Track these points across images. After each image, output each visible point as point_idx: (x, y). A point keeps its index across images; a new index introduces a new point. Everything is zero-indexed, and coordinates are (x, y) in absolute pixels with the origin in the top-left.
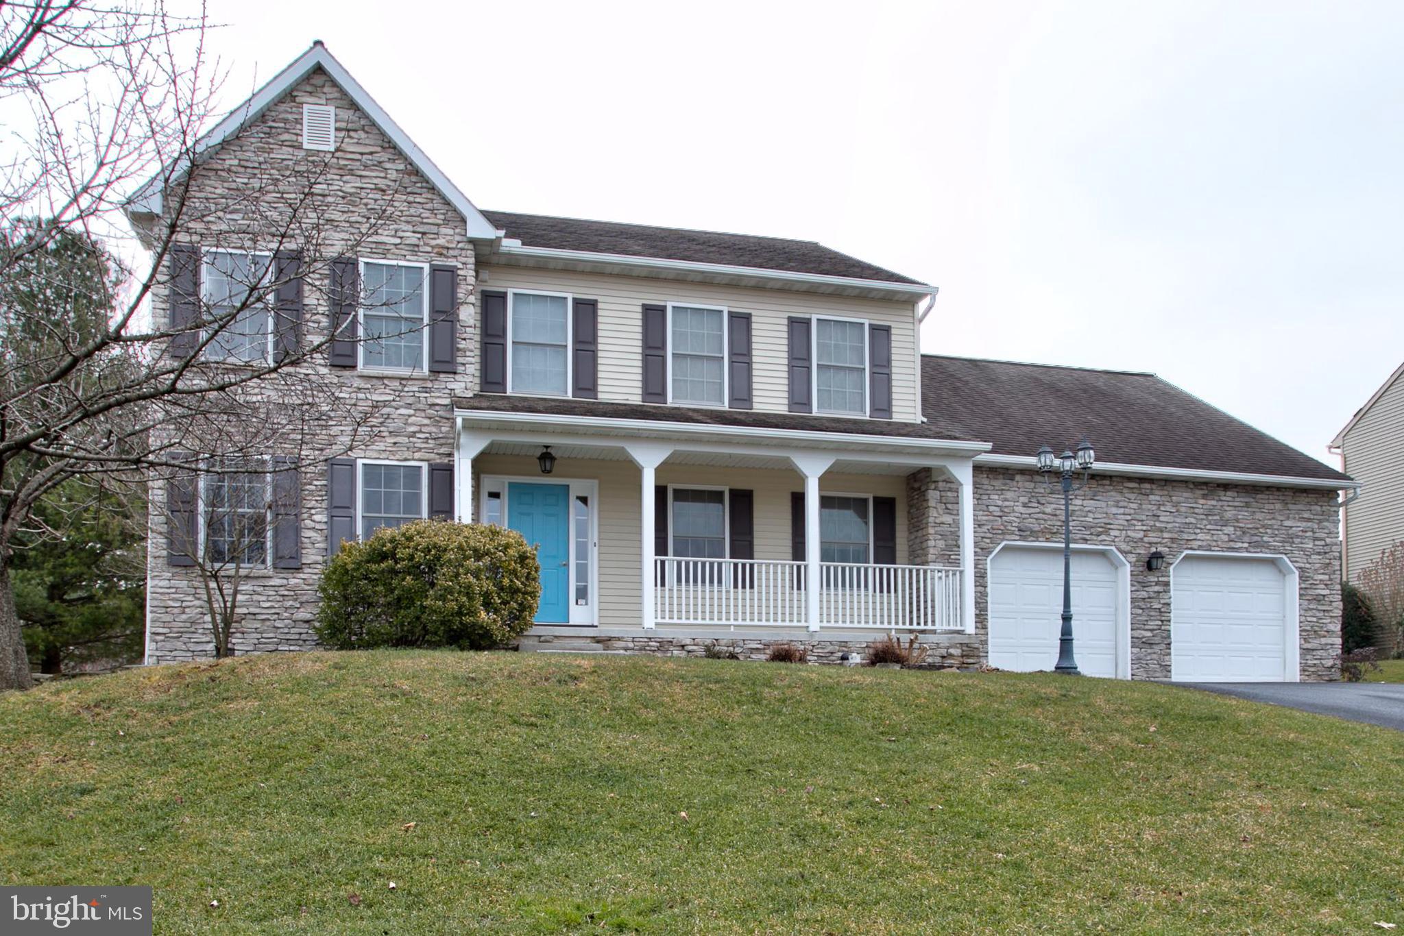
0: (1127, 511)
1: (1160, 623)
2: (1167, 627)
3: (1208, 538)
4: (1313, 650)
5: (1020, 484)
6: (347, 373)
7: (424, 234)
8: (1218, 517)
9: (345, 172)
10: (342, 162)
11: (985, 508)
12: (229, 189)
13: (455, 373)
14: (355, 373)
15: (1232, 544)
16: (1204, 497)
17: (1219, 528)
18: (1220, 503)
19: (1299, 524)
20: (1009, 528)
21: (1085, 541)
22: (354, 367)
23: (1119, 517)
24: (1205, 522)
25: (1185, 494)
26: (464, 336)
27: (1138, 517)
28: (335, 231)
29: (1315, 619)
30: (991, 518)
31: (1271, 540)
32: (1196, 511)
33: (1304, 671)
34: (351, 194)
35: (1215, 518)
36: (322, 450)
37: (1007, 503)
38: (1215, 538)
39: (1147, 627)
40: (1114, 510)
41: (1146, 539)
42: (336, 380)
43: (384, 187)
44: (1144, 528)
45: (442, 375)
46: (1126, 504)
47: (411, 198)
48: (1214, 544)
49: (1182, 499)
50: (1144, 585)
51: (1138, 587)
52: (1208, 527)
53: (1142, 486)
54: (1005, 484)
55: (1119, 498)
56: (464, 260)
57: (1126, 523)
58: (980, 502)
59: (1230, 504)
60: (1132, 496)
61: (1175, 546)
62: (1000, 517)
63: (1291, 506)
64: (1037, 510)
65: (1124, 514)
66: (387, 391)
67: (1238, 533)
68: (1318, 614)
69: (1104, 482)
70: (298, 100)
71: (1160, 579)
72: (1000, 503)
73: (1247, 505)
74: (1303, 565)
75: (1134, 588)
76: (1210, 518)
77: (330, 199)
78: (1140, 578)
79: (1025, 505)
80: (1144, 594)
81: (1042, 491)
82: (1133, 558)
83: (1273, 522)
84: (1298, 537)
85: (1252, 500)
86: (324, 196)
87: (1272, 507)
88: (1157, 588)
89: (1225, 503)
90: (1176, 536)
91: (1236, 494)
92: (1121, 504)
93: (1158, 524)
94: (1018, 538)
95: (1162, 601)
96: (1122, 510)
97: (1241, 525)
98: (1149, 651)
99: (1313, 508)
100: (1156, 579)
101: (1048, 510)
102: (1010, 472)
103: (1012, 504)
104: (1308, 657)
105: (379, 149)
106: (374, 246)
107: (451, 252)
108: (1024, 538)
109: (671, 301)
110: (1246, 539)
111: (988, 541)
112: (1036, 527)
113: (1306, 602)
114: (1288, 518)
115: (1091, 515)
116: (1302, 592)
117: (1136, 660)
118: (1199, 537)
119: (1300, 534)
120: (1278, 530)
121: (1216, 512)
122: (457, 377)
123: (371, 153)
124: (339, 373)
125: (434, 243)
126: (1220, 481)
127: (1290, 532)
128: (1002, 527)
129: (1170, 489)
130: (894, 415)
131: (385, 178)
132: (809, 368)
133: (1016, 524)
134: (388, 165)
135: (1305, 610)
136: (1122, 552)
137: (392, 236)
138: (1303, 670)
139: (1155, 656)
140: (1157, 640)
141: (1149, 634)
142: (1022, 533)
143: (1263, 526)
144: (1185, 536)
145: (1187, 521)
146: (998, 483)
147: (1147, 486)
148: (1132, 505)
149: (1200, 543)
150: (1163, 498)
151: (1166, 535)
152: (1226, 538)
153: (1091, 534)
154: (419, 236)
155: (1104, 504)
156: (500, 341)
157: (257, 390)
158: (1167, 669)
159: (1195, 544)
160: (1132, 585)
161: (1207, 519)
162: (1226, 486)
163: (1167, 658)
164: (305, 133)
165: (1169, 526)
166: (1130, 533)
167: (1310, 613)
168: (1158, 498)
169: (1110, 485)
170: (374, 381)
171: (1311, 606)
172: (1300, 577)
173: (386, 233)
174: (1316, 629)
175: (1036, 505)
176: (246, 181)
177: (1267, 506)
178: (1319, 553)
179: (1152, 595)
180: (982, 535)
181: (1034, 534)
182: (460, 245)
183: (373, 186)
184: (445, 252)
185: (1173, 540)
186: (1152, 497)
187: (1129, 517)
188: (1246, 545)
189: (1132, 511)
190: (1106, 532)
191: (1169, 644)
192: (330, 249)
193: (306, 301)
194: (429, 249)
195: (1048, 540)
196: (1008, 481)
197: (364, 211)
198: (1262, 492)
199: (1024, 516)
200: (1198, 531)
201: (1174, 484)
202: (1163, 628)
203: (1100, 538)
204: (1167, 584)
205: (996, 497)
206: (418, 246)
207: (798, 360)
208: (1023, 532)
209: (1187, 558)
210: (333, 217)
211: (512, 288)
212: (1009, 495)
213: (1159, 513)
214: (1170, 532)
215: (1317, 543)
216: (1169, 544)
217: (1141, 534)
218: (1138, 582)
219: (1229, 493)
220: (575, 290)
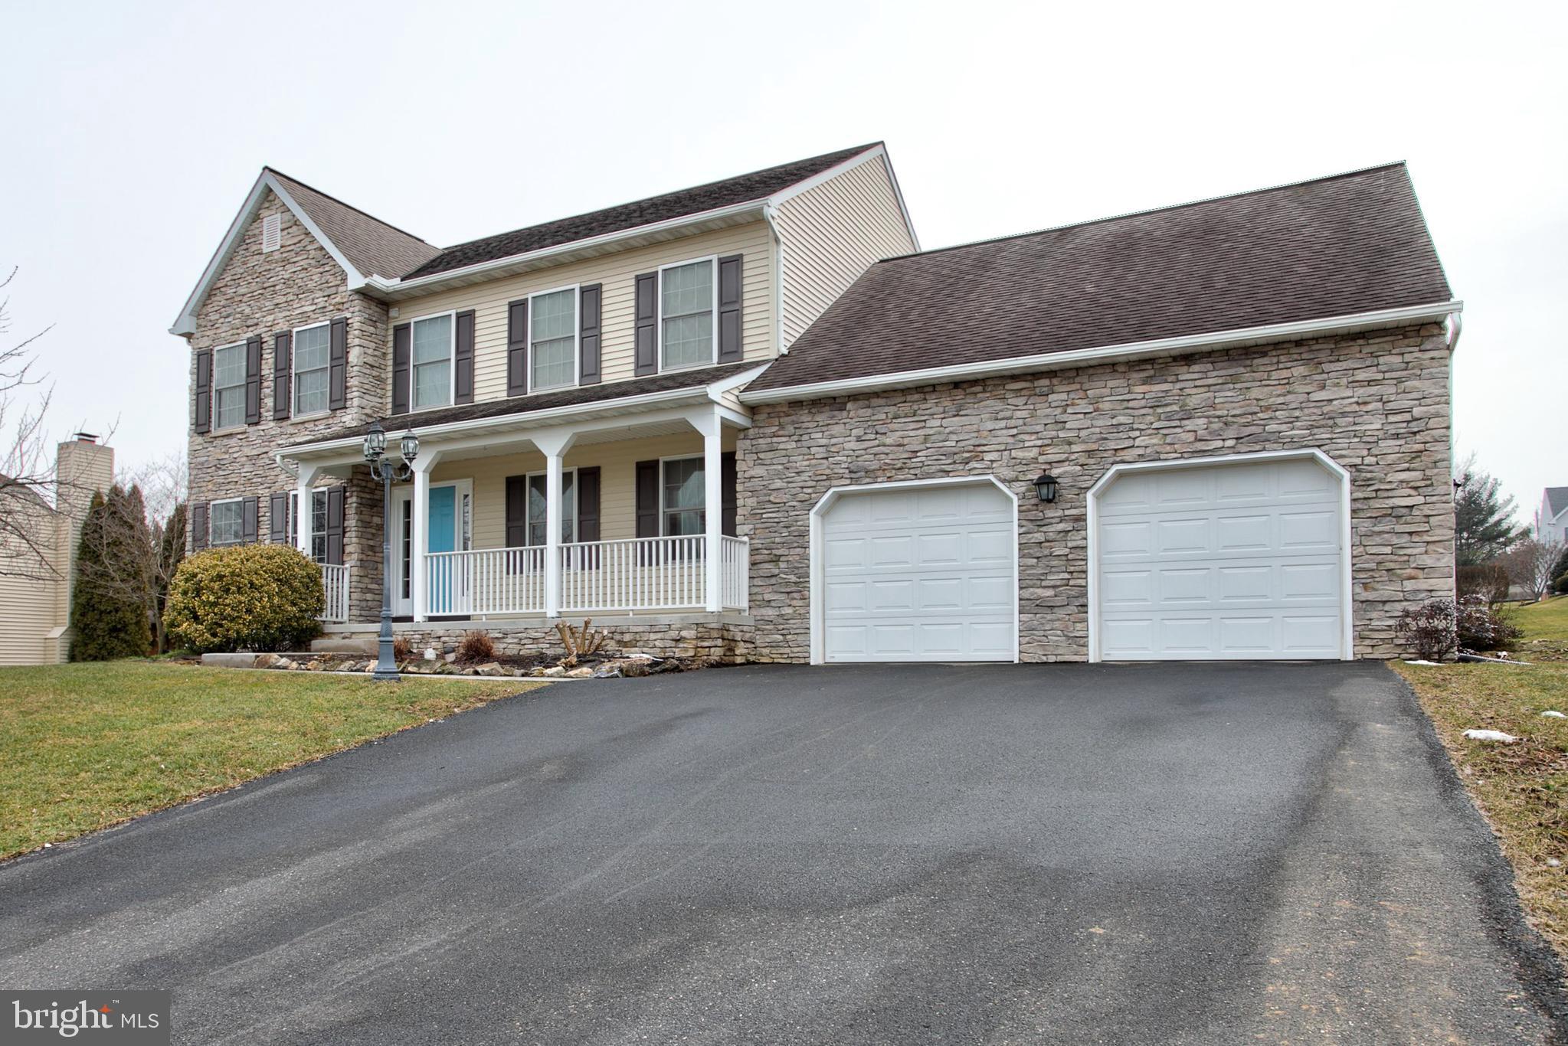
0: (1012, 423)
1: (1067, 576)
2: (1082, 582)
3: (1155, 441)
4: (1384, 602)
5: (852, 414)
6: (284, 424)
7: (329, 296)
8: (1175, 408)
9: (286, 262)
10: (285, 255)
11: (806, 451)
12: (227, 300)
13: (346, 408)
14: (289, 422)
15: (1200, 446)
16: (1145, 382)
17: (1177, 423)
18: (1179, 385)
19: (1349, 393)
20: (836, 471)
21: (947, 473)
22: (288, 418)
23: (999, 433)
24: (1150, 419)
25: (1111, 384)
26: (352, 375)
27: (1029, 429)
28: (280, 312)
29: (1388, 550)
30: (814, 461)
31: (1284, 427)
32: (1131, 404)
33: (1363, 638)
34: (288, 280)
35: (1168, 409)
36: (270, 488)
37: (833, 441)
38: (1169, 440)
39: (1044, 583)
40: (990, 425)
41: (1041, 459)
42: (279, 431)
43: (306, 266)
44: (1039, 443)
45: (338, 412)
46: (1008, 414)
47: (321, 270)
48: (1168, 448)
49: (1107, 391)
50: (1040, 523)
51: (1030, 525)
52: (1155, 425)
53: (1036, 383)
54: (833, 417)
55: (999, 405)
56: (351, 309)
57: (1011, 440)
58: (799, 445)
59: (1198, 383)
60: (1020, 401)
61: (1092, 461)
62: (827, 458)
63: (1326, 367)
64: (877, 442)
65: (1006, 428)
66: (307, 433)
67: (1215, 426)
68: (1395, 540)
69: (974, 389)
70: (261, 216)
71: (1067, 512)
72: (824, 442)
73: (1234, 379)
74: (1358, 461)
75: (1022, 530)
76: (1159, 410)
77: (278, 288)
78: (1032, 515)
79: (859, 439)
80: (1039, 537)
81: (884, 416)
82: (1021, 487)
83: (1290, 397)
84: (1344, 414)
85: (1242, 370)
86: (274, 286)
87: (1285, 374)
88: (1061, 526)
89: (1191, 384)
90: (1095, 447)
91: (1210, 366)
92: (1001, 415)
93: (1062, 434)
94: (848, 482)
95: (1070, 545)
96: (1003, 424)
97: (1219, 413)
98: (1049, 617)
99: (1381, 360)
100: (1060, 513)
101: (888, 441)
102: (838, 401)
103: (841, 440)
104: (1374, 615)
105: (303, 237)
106: (300, 316)
107: (346, 306)
108: (854, 481)
109: (531, 292)
110: (1231, 432)
111: (810, 491)
112: (875, 465)
113: (1368, 523)
114: (1323, 387)
115: (954, 437)
116: (1358, 505)
117: (1026, 631)
118: (1138, 442)
119: (1356, 408)
120: (1301, 409)
121: (1168, 400)
122: (348, 411)
123: (300, 242)
124: (281, 425)
125: (334, 301)
126: (1173, 353)
127: (1326, 409)
128: (828, 472)
129: (1085, 379)
130: (746, 356)
131: (307, 258)
132: (654, 326)
133: (846, 465)
134: (309, 248)
135: (1360, 539)
136: (1003, 481)
137: (312, 304)
138: (1360, 637)
139: (1057, 624)
140: (1058, 601)
141: (1050, 592)
142: (853, 475)
143: (1268, 408)
144: (1112, 445)
145: (1114, 422)
146: (821, 418)
147: (1045, 382)
148: (1019, 414)
149: (1141, 451)
150: (1072, 395)
151: (1075, 448)
152: (1191, 437)
153: (955, 463)
154: (326, 299)
155: (974, 420)
156: (405, 367)
157: (237, 449)
158: (1082, 642)
159: (1130, 454)
160: (1020, 526)
161: (1153, 415)
162: (1187, 358)
163: (1079, 626)
164: (265, 241)
165: (1083, 433)
166: (1014, 453)
167: (1378, 540)
168: (1064, 396)
169: (984, 391)
170: (300, 426)
171: (1376, 529)
172: (1353, 481)
173: (308, 303)
174: (1392, 565)
175: (873, 436)
176: (234, 290)
177: (1275, 375)
178: (1397, 436)
179: (1052, 536)
180: (801, 484)
181: (871, 474)
182: (351, 298)
183: (300, 268)
184: (340, 307)
185: (1090, 453)
186: (1051, 397)
187: (1015, 431)
188: (1230, 443)
189: (1021, 422)
190: (978, 456)
191: (1085, 606)
192: (278, 327)
193: (263, 373)
194: (332, 308)
195: (890, 479)
196: (836, 413)
197: (295, 290)
198: (1264, 354)
199: (858, 453)
200: (1137, 433)
201: (1091, 371)
202: (1072, 583)
203: (967, 467)
204: (1081, 519)
205: (820, 435)
206: (325, 307)
207: (645, 319)
208: (855, 474)
209: (1121, 476)
210: (278, 301)
211: (413, 316)
212: (837, 429)
213: (1064, 417)
214: (1084, 442)
215: (1392, 419)
216: (1082, 461)
217: (1034, 452)
218: (1031, 521)
219: (1196, 368)
220: (456, 305)
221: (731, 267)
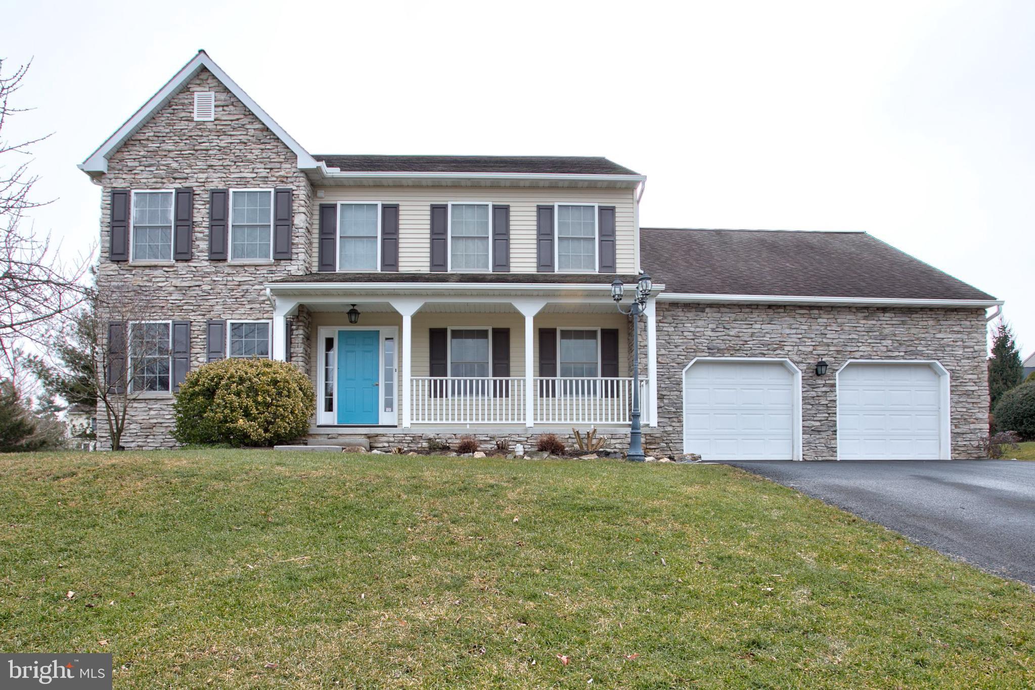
0: (799, 331)
1: (827, 415)
2: (833, 419)
3: (869, 349)
4: (963, 434)
5: (709, 315)
6: (220, 264)
7: (271, 169)
8: (878, 333)
9: (220, 133)
10: (219, 127)
11: (681, 334)
12: (148, 151)
13: (291, 260)
14: (226, 264)
15: (890, 354)
16: (865, 318)
17: (878, 341)
18: (879, 323)
19: (950, 336)
20: (700, 347)
21: (764, 355)
22: (225, 260)
23: (792, 336)
24: (866, 337)
25: (848, 317)
26: (297, 234)
27: (808, 336)
28: (214, 172)
29: (964, 410)
30: (685, 340)
31: (924, 349)
32: (858, 329)
33: (955, 450)
34: (224, 148)
35: (875, 334)
36: (204, 315)
37: (698, 329)
38: (875, 349)
39: (815, 419)
40: (788, 331)
41: (815, 352)
42: (214, 269)
43: (246, 141)
44: (814, 344)
45: (282, 262)
46: (797, 326)
47: (263, 147)
48: (875, 353)
49: (846, 321)
50: (814, 387)
51: (808, 388)
52: (869, 341)
53: (812, 312)
54: (697, 316)
55: (792, 321)
56: (297, 184)
57: (798, 340)
58: (676, 329)
59: (888, 322)
60: (803, 320)
61: (840, 356)
62: (693, 339)
63: (942, 323)
64: (724, 333)
65: (796, 334)
66: (246, 274)
67: (895, 345)
68: (967, 406)
69: (779, 310)
70: (191, 90)
71: (827, 382)
72: (692, 329)
73: (904, 323)
74: (954, 368)
75: (805, 390)
76: (870, 334)
77: (211, 152)
78: (810, 382)
79: (713, 330)
80: (814, 394)
81: (728, 319)
82: (804, 367)
83: (927, 335)
84: (948, 346)
85: (908, 319)
86: (207, 150)
87: (925, 323)
88: (824, 389)
89: (885, 322)
90: (841, 349)
91: (893, 315)
92: (794, 326)
93: (825, 340)
94: (707, 354)
95: (829, 399)
96: (794, 331)
97: (897, 338)
98: (818, 436)
99: (962, 323)
100: (824, 382)
101: (731, 333)
102: (701, 306)
103: (703, 329)
104: (959, 439)
105: (242, 116)
106: (239, 180)
107: (289, 180)
108: (712, 355)
109: (450, 201)
110: (903, 349)
111: (683, 357)
112: (723, 346)
113: (957, 397)
114: (940, 332)
115: (768, 335)
116: (953, 389)
117: (806, 444)
118: (861, 349)
119: (952, 343)
120: (931, 341)
121: (876, 329)
122: (293, 262)
123: (238, 120)
124: (216, 265)
125: (277, 174)
126: (877, 306)
127: (942, 342)
128: (694, 347)
129: (836, 313)
130: (618, 270)
131: (247, 135)
132: (552, 240)
133: (706, 345)
134: (248, 126)
135: (955, 404)
136: (794, 362)
137: (251, 172)
138: (954, 450)
139: (822, 440)
140: (824, 428)
141: (818, 424)
142: (710, 351)
143: (918, 339)
144: (849, 349)
145: (850, 337)
146: (691, 315)
147: (816, 312)
148: (803, 327)
149: (862, 354)
150: (829, 321)
151: (832, 348)
152: (884, 349)
153: (768, 350)
154: (268, 171)
155: (779, 327)
156: (332, 237)
157: (164, 279)
158: (833, 450)
159: (858, 355)
160: (803, 387)
161: (868, 335)
162: (884, 309)
163: (833, 442)
164: (195, 111)
165: (835, 341)
166: (800, 348)
167: (961, 405)
168: (825, 320)
169: (785, 312)
170: (238, 269)
171: (961, 400)
172: (951, 377)
173: (247, 171)
174: (966, 417)
175: (723, 330)
176: (158, 145)
177: (921, 323)
178: (968, 358)
179: (820, 394)
180: (678, 353)
181: (721, 351)
182: (295, 175)
183: (238, 141)
184: (285, 180)
185: (838, 352)
186: (820, 320)
187: (800, 336)
188: (902, 354)
189: (803, 331)
190: (781, 347)
191: (836, 431)
192: (211, 184)
193: (195, 220)
194: (274, 179)
195: (732, 355)
196: (699, 313)
197: (232, 157)
198: (917, 313)
199: (712, 338)
200: (861, 344)
201: (839, 309)
202: (830, 419)
203: (775, 353)
204: (834, 385)
205: (690, 325)
206: (267, 177)
207: (545, 236)
208: (711, 350)
209: (850, 365)
210: (212, 163)
211: (340, 200)
212: (700, 323)
213: (826, 332)
214: (835, 346)
215: (966, 350)
216: (835, 355)
217: (811, 349)
218: (808, 384)
219: (887, 315)
220: (383, 198)
221: (607, 213)
